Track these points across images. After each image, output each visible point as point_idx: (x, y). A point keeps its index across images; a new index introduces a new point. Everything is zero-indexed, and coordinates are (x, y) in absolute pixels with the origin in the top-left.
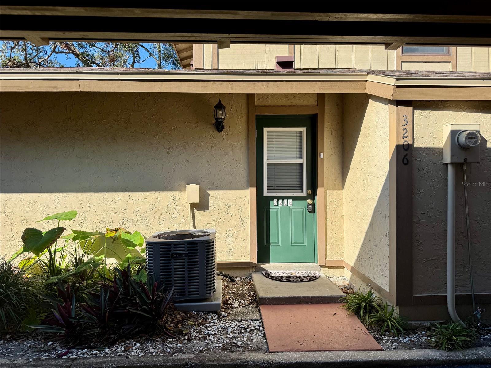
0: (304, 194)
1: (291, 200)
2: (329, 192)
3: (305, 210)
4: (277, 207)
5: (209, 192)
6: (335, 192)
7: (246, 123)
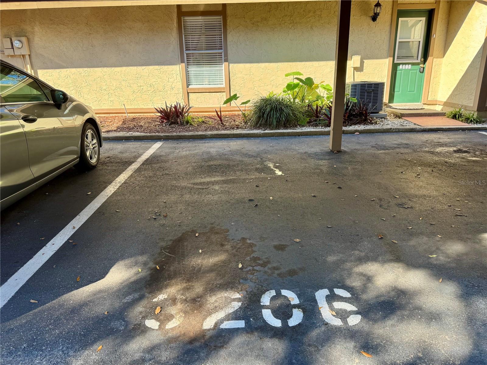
0: (419, 61)
1: (411, 65)
2: (435, 60)
3: (418, 71)
4: (401, 70)
5: (364, 61)
6: (439, 59)
7: (391, 16)
